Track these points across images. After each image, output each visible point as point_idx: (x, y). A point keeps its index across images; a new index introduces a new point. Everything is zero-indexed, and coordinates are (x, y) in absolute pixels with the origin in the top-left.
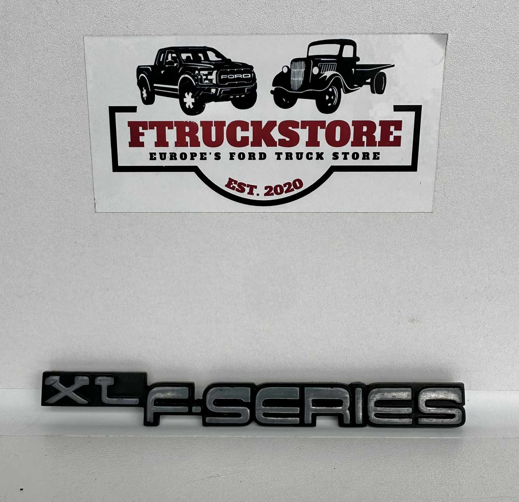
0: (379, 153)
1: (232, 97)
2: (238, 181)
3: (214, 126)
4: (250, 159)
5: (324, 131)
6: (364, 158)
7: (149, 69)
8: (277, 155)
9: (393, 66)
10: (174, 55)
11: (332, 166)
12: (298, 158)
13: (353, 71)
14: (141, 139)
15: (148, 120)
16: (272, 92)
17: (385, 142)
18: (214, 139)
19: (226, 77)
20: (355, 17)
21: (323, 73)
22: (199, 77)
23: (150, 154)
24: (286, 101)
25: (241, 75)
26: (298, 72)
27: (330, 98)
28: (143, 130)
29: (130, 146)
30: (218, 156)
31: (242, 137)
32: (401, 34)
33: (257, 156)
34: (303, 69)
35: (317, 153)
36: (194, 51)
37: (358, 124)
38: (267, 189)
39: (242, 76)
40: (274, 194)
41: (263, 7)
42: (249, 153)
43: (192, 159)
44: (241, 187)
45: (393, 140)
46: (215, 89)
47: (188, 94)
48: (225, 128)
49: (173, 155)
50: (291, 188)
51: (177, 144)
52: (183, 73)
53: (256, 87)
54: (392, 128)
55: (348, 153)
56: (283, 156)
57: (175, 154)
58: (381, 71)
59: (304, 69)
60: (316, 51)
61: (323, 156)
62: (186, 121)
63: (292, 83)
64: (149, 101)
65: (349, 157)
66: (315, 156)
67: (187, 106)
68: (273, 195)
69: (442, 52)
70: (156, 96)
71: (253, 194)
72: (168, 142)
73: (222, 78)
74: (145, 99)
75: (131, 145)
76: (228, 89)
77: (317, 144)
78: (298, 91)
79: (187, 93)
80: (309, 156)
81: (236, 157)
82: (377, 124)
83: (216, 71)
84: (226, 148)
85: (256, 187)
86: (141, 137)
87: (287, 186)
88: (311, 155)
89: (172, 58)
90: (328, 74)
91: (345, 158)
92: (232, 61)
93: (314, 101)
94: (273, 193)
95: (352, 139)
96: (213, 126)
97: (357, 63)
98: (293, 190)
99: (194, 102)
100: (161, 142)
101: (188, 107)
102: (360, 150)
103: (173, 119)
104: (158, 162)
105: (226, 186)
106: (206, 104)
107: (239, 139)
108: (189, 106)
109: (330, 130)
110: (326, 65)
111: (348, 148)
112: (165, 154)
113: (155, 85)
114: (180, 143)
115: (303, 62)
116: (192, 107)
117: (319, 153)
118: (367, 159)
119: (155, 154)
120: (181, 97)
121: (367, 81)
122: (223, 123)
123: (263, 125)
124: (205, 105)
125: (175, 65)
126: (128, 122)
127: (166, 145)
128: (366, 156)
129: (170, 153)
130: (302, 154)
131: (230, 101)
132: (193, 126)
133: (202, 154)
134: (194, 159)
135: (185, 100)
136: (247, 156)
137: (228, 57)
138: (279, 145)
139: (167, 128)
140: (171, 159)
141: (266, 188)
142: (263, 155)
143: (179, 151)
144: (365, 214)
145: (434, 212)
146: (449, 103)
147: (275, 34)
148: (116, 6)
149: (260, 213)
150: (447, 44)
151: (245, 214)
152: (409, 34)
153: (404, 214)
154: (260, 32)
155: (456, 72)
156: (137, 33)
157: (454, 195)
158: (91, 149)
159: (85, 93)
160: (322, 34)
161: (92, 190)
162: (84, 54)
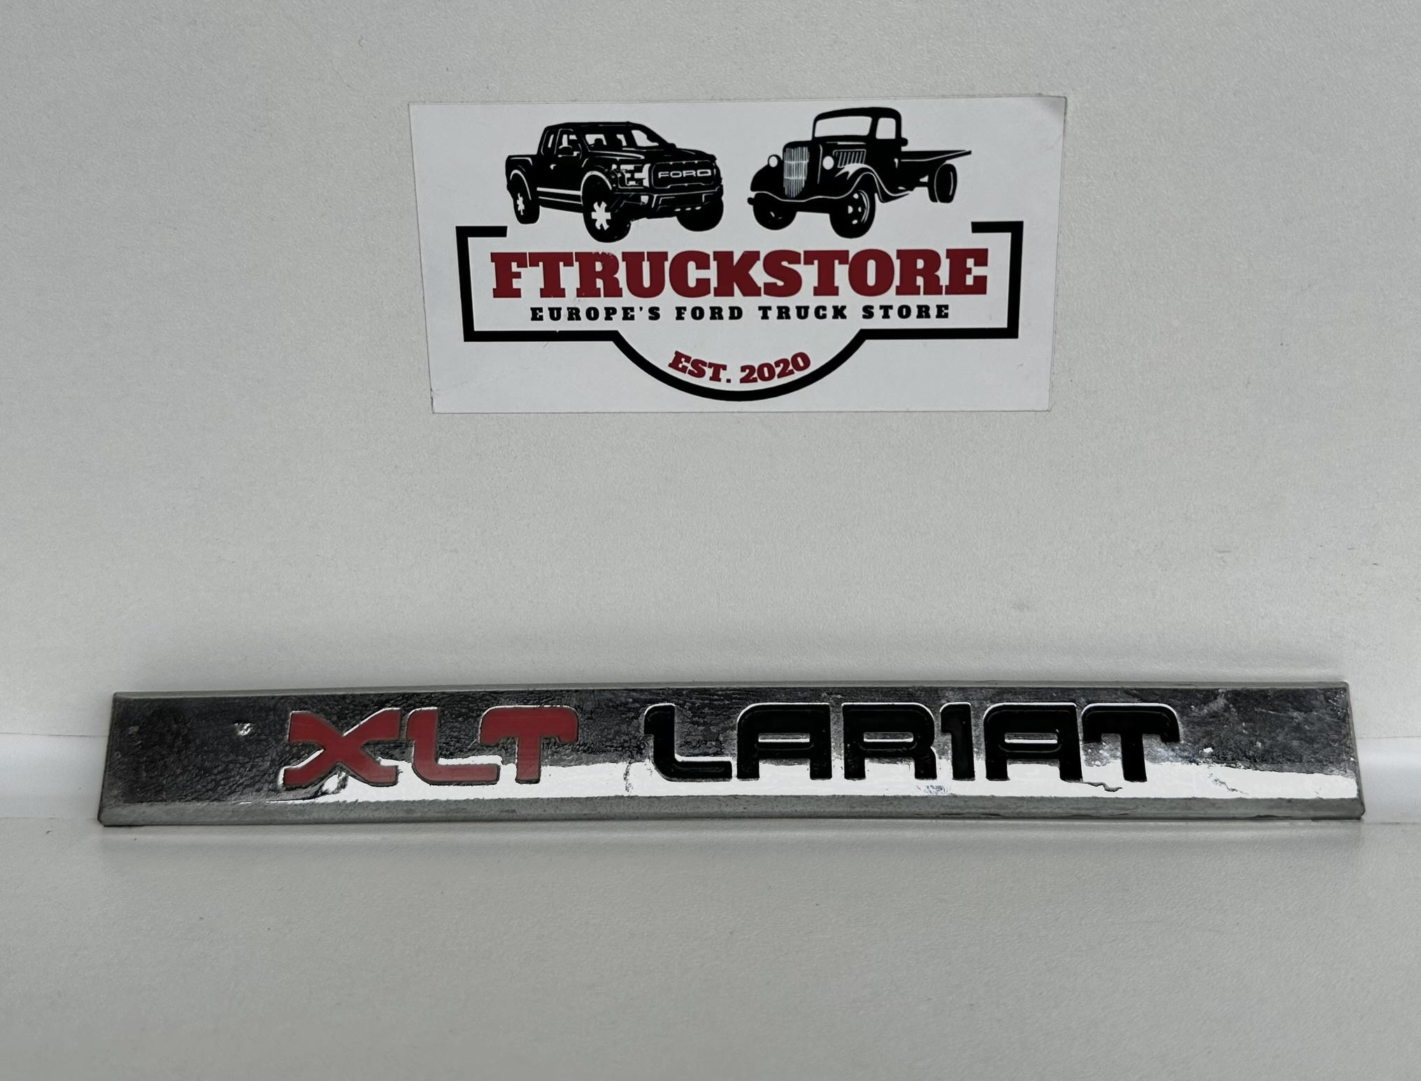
0: (946, 307)
1: (678, 210)
2: (690, 358)
3: (648, 260)
4: (713, 317)
5: (846, 267)
6: (919, 316)
7: (528, 161)
8: (761, 312)
9: (969, 153)
10: (573, 137)
12: (799, 316)
13: (895, 163)
14: (516, 283)
15: (527, 251)
16: (750, 201)
17: (957, 287)
18: (646, 283)
20: (899, 69)
21: (842, 167)
22: (619, 175)
23: (532, 309)
26: (798, 166)
28: (518, 266)
29: (495, 296)
30: (654, 314)
31: (698, 280)
32: (981, 96)
33: (726, 313)
35: (835, 308)
36: (610, 129)
38: (745, 371)
39: (696, 174)
41: (731, 52)
43: (608, 318)
44: (699, 368)
47: (599, 205)
48: (667, 265)
49: (574, 311)
51: (581, 293)
52: (588, 168)
53: (721, 192)
54: (970, 263)
55: (891, 307)
56: (773, 314)
57: (577, 310)
58: (948, 162)
59: (807, 161)
60: (828, 128)
61: (845, 312)
63: (785, 185)
64: (528, 216)
65: (893, 313)
66: (830, 312)
67: (598, 226)
70: (543, 210)
71: (719, 380)
73: (660, 176)
74: (522, 214)
75: (497, 293)
76: (670, 196)
77: (834, 291)
78: (799, 197)
80: (820, 313)
81: (687, 315)
82: (943, 255)
84: (668, 299)
85: (724, 367)
86: (514, 280)
87: (782, 365)
89: (570, 141)
90: (851, 168)
91: (886, 316)
92: (678, 146)
93: (827, 216)
95: (896, 281)
97: (904, 149)
98: (791, 372)
99: (609, 218)
100: (552, 288)
101: (599, 228)
102: (913, 301)
103: (574, 249)
104: (547, 325)
105: (670, 365)
106: (634, 224)
107: (692, 283)
108: (601, 226)
109: (857, 267)
110: (847, 152)
111: (891, 297)
112: (559, 310)
113: (539, 189)
114: (586, 290)
115: (804, 149)
116: (606, 227)
117: (837, 307)
119: (541, 310)
120: (587, 211)
122: (664, 255)
123: (736, 259)
124: (630, 224)
127: (561, 293)
128: (923, 312)
129: (568, 309)
130: (806, 308)
131: (675, 218)
133: (625, 310)
134: (611, 319)
135: (594, 215)
136: (708, 313)
137: (669, 141)
139: (561, 264)
140: (570, 318)
141: (743, 369)
143: (584, 304)
144: (925, 414)
145: (1053, 409)
146: (1073, 216)
147: (753, 100)
148: (467, 53)
149: (733, 412)
150: (1065, 114)
151: (706, 415)
152: (996, 96)
153: (998, 414)
154: (726, 97)
155: (1084, 161)
156: (505, 99)
157: (1088, 380)
158: (424, 302)
159: (413, 204)
160: (839, 98)
161: (427, 374)
162: (411, 134)
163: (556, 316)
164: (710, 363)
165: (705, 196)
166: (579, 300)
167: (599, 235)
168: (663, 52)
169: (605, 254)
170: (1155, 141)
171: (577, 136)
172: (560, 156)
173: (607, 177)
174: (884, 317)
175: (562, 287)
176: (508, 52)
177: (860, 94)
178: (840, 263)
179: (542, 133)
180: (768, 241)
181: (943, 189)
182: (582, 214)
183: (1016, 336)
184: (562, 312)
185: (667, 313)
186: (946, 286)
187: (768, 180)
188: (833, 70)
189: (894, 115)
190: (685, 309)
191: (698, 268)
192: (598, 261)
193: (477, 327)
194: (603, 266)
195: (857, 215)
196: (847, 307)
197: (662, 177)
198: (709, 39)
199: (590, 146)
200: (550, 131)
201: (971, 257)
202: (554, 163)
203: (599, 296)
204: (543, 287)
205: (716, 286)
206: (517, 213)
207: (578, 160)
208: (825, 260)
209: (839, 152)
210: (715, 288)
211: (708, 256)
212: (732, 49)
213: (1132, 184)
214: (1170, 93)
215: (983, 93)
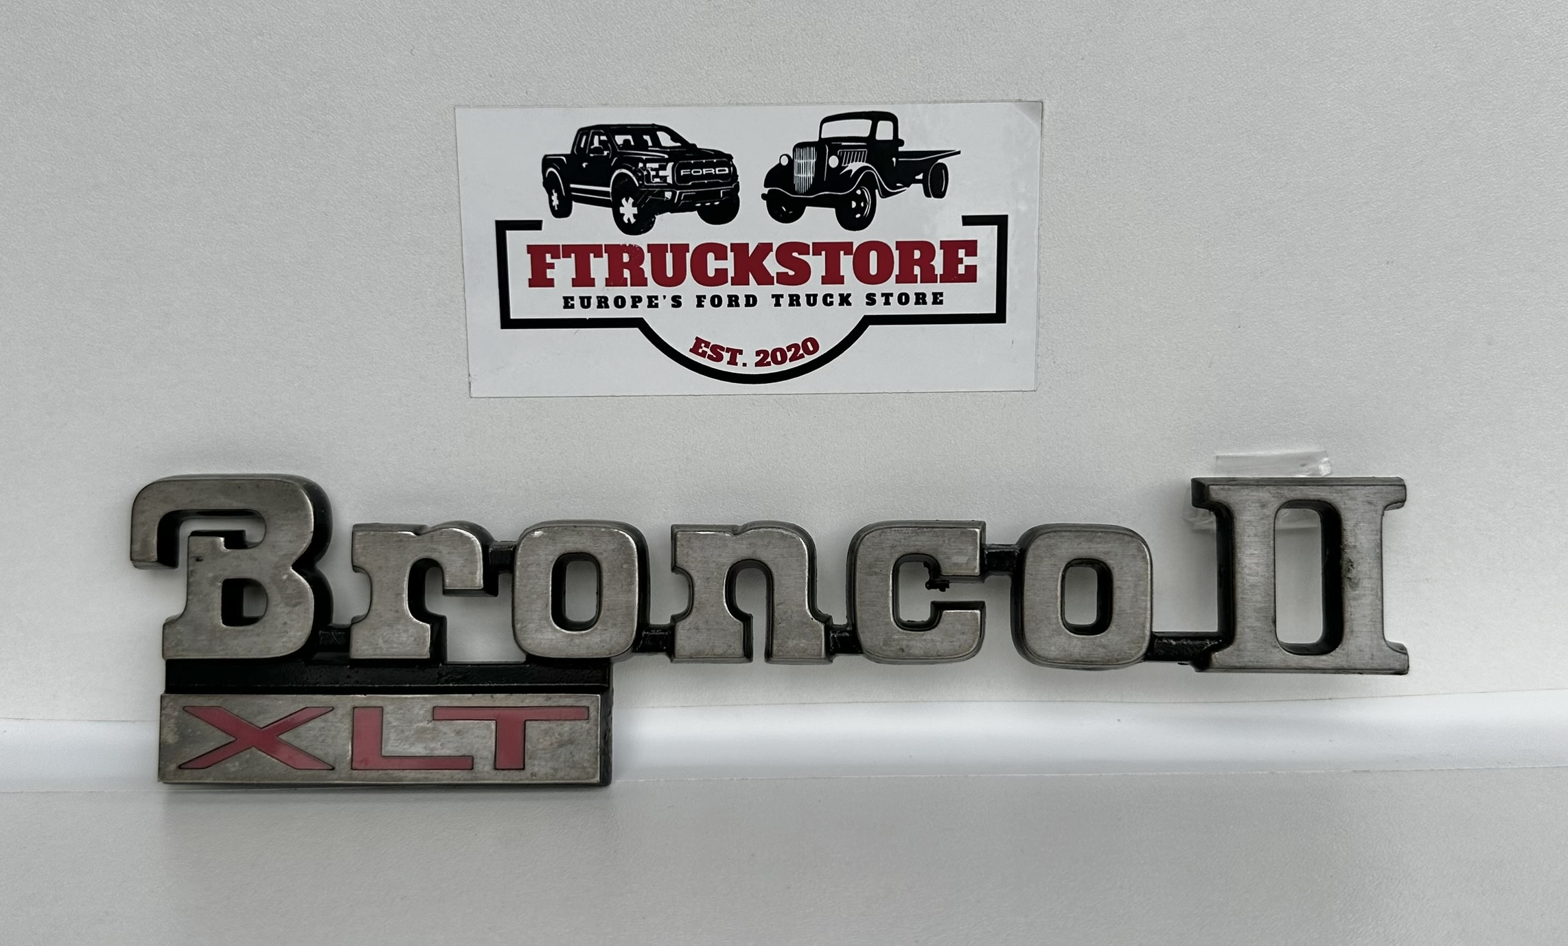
0: (941, 294)
1: (699, 205)
2: (710, 343)
4: (730, 305)
5: (852, 256)
6: (917, 303)
7: (562, 160)
9: (959, 153)
10: (604, 138)
11: (865, 317)
12: (809, 303)
15: (561, 243)
16: (764, 196)
17: (950, 275)
18: (670, 273)
20: (895, 77)
21: (846, 165)
22: (645, 173)
23: (564, 298)
25: (713, 170)
26: (806, 164)
27: (859, 204)
28: (552, 258)
29: (530, 286)
30: (677, 302)
31: (716, 270)
32: (968, 101)
33: (742, 301)
35: (841, 295)
36: (637, 131)
37: (906, 248)
39: (715, 172)
40: (772, 363)
41: (746, 61)
42: (729, 296)
43: (634, 306)
44: (717, 355)
45: (963, 272)
46: (671, 193)
47: (627, 200)
48: (689, 256)
49: (603, 300)
50: (800, 353)
51: (609, 283)
53: (737, 188)
54: (961, 253)
55: (891, 295)
56: (785, 301)
57: (606, 299)
58: (940, 161)
59: (815, 160)
61: (850, 299)
62: (624, 243)
63: (796, 182)
64: (562, 211)
65: (893, 300)
66: (836, 300)
68: (770, 365)
69: (1037, 128)
71: (736, 364)
73: (682, 174)
74: (556, 209)
75: (533, 283)
76: (692, 192)
77: (840, 280)
78: (807, 193)
79: (624, 199)
81: (707, 302)
82: (937, 246)
83: (672, 163)
84: (690, 288)
85: (741, 352)
86: (548, 271)
87: (793, 349)
89: (601, 142)
90: (854, 166)
91: (887, 303)
92: (698, 146)
93: (834, 210)
95: (896, 271)
96: (667, 252)
97: (901, 149)
99: (637, 213)
100: (583, 278)
101: (626, 222)
102: (911, 289)
104: (578, 313)
105: (691, 350)
106: (658, 217)
107: (711, 273)
108: (629, 220)
110: (851, 152)
111: (891, 286)
112: (589, 298)
113: (572, 186)
114: (614, 279)
116: (633, 221)
117: (843, 294)
118: (923, 304)
119: (572, 298)
120: (616, 206)
121: (917, 177)
122: (685, 247)
123: (751, 250)
124: (655, 218)
125: (605, 153)
126: (528, 246)
127: (591, 283)
128: (921, 299)
129: (598, 297)
130: (815, 296)
131: (696, 212)
132: (636, 252)
133: (650, 298)
134: (637, 307)
135: (622, 210)
136: (725, 301)
137: (690, 142)
138: (777, 282)
140: (599, 306)
141: (758, 353)
142: (751, 299)
143: (612, 293)
144: (923, 395)
145: (1039, 389)
146: (1052, 210)
147: (765, 104)
148: (508, 61)
149: (747, 394)
150: (1042, 117)
151: (724, 396)
152: (981, 102)
153: (988, 394)
154: (742, 102)
155: (1060, 161)
156: (542, 103)
157: (1070, 362)
158: (464, 291)
159: (457, 199)
160: (842, 103)
161: (466, 360)
162: (456, 135)
163: (586, 304)
166: (608, 289)
167: (627, 228)
168: (685, 61)
170: (1121, 142)
172: (592, 155)
173: (634, 175)
174: (885, 304)
175: (592, 277)
177: (862, 101)
178: (845, 254)
179: (575, 134)
180: (780, 233)
181: (936, 185)
182: (611, 209)
183: (1004, 321)
185: (689, 301)
186: (941, 275)
187: (779, 177)
188: (836, 78)
189: (892, 118)
191: (716, 259)
194: (630, 257)
195: (860, 209)
198: (726, 49)
200: (583, 132)
202: (585, 162)
203: (626, 285)
204: (575, 277)
205: (733, 276)
206: (552, 207)
208: (832, 251)
209: (843, 152)
210: (732, 277)
211: (726, 247)
212: (747, 59)
213: (1103, 182)
214: (1133, 99)
215: (970, 99)
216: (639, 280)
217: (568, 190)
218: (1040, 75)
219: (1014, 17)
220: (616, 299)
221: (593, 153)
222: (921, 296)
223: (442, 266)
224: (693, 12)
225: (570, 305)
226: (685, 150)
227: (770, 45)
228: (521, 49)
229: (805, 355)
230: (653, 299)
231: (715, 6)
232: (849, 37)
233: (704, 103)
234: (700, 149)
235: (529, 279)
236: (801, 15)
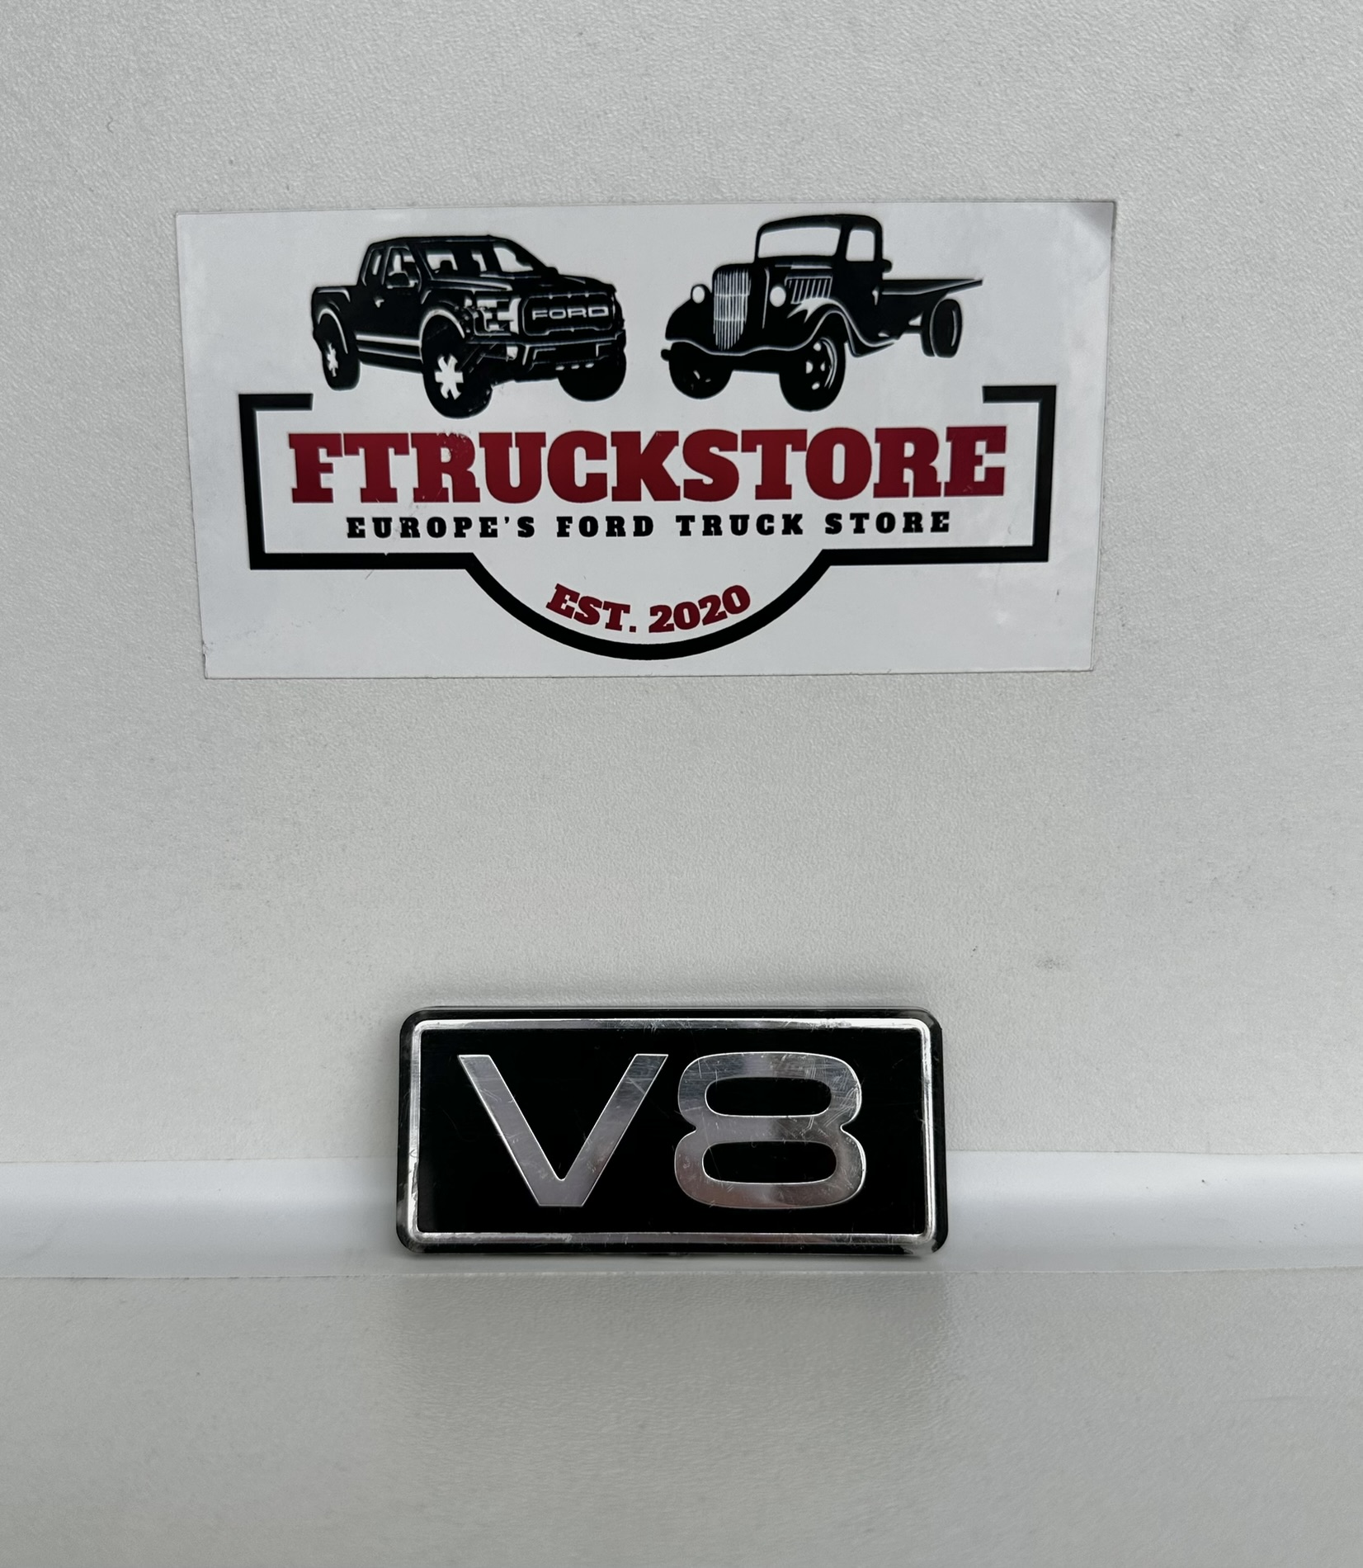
0: (946, 515)
2: (578, 594)
3: (517, 446)
4: (610, 533)
5: (802, 456)
6: (907, 529)
7: (343, 295)
8: (680, 524)
9: (979, 282)
10: (409, 258)
12: (735, 531)
13: (873, 297)
16: (665, 354)
17: (962, 484)
18: (515, 480)
19: (546, 316)
20: (877, 158)
21: (798, 302)
22: (475, 315)
24: (703, 377)
25: (584, 311)
26: (734, 301)
28: (329, 454)
30: (526, 527)
31: (589, 476)
32: (995, 200)
33: (629, 526)
34: (745, 292)
35: (786, 517)
36: (462, 246)
37: (891, 438)
38: (657, 615)
39: (587, 313)
40: (675, 626)
41: (638, 132)
43: (459, 533)
44: (589, 609)
47: (446, 361)
48: (545, 453)
49: (410, 524)
51: (420, 495)
52: (432, 303)
53: (622, 340)
54: (980, 447)
55: (866, 516)
56: (697, 527)
57: (415, 522)
58: (949, 296)
59: (747, 294)
60: (777, 244)
61: (801, 524)
64: (343, 378)
65: (870, 525)
66: (779, 525)
70: (364, 368)
71: (619, 628)
72: (395, 490)
73: (534, 316)
74: (334, 375)
75: (300, 495)
76: (550, 346)
77: (785, 492)
78: (734, 349)
81: (574, 528)
82: (942, 436)
84: (546, 505)
85: (627, 609)
86: (323, 476)
87: (709, 605)
88: (769, 522)
89: (404, 265)
90: (810, 304)
91: (859, 529)
92: (561, 271)
94: (673, 625)
95: (875, 477)
96: (511, 446)
97: (886, 276)
98: (723, 616)
100: (378, 488)
102: (898, 506)
103: (409, 429)
104: (371, 544)
105: (549, 606)
106: (498, 391)
107: (580, 481)
108: (450, 393)
110: (806, 281)
111: (866, 501)
112: (388, 521)
113: (359, 337)
114: (428, 491)
115: (743, 275)
117: (790, 515)
119: (361, 521)
120: (428, 370)
122: (540, 438)
123: (644, 443)
124: (491, 390)
127: (390, 496)
128: (913, 522)
129: (401, 519)
130: (745, 518)
131: (556, 382)
133: (484, 521)
134: (463, 535)
135: (438, 377)
136: (603, 526)
137: (548, 261)
139: (391, 451)
140: (404, 534)
141: (654, 611)
142: (644, 523)
143: (424, 512)
144: (912, 677)
145: (1096, 669)
146: (1126, 378)
147: (670, 202)
148: (258, 137)
149: (638, 677)
150: (1114, 227)
151: (601, 680)
152: (1017, 201)
153: (1017, 677)
154: (631, 198)
155: (1141, 299)
156: (312, 203)
157: (1148, 625)
158: (192, 509)
159: (178, 361)
160: (793, 200)
161: (196, 619)
162: (177, 259)
163: (383, 531)
164: (605, 602)
165: (599, 347)
167: (446, 407)
168: (540, 134)
169: (455, 435)
170: (1237, 271)
171: (414, 257)
176: (318, 135)
177: (824, 194)
178: (794, 449)
184: (392, 524)
185: (545, 526)
188: (783, 159)
190: (570, 519)
191: (588, 458)
192: (444, 446)
193: (271, 547)
194: (452, 454)
195: (819, 376)
196: (803, 516)
197: (537, 318)
199: (433, 271)
200: (376, 249)
201: (981, 439)
205: (615, 485)
207: (415, 293)
208: (772, 444)
209: (794, 281)
210: (613, 488)
211: (605, 438)
212: (639, 128)
213: (1208, 334)
214: (1257, 201)
215: (998, 195)
216: (467, 492)
217: (354, 344)
218: (1110, 160)
219: (1070, 64)
220: (431, 522)
221: (392, 284)
222: (913, 519)
223: (156, 469)
224: (554, 55)
225: (358, 531)
226: (539, 277)
227: (677, 106)
228: (278, 118)
229: (728, 614)
230: (489, 523)
231: (589, 45)
232: (805, 95)
233: (570, 200)
234: (563, 276)
235: (293, 490)
236: (728, 57)
